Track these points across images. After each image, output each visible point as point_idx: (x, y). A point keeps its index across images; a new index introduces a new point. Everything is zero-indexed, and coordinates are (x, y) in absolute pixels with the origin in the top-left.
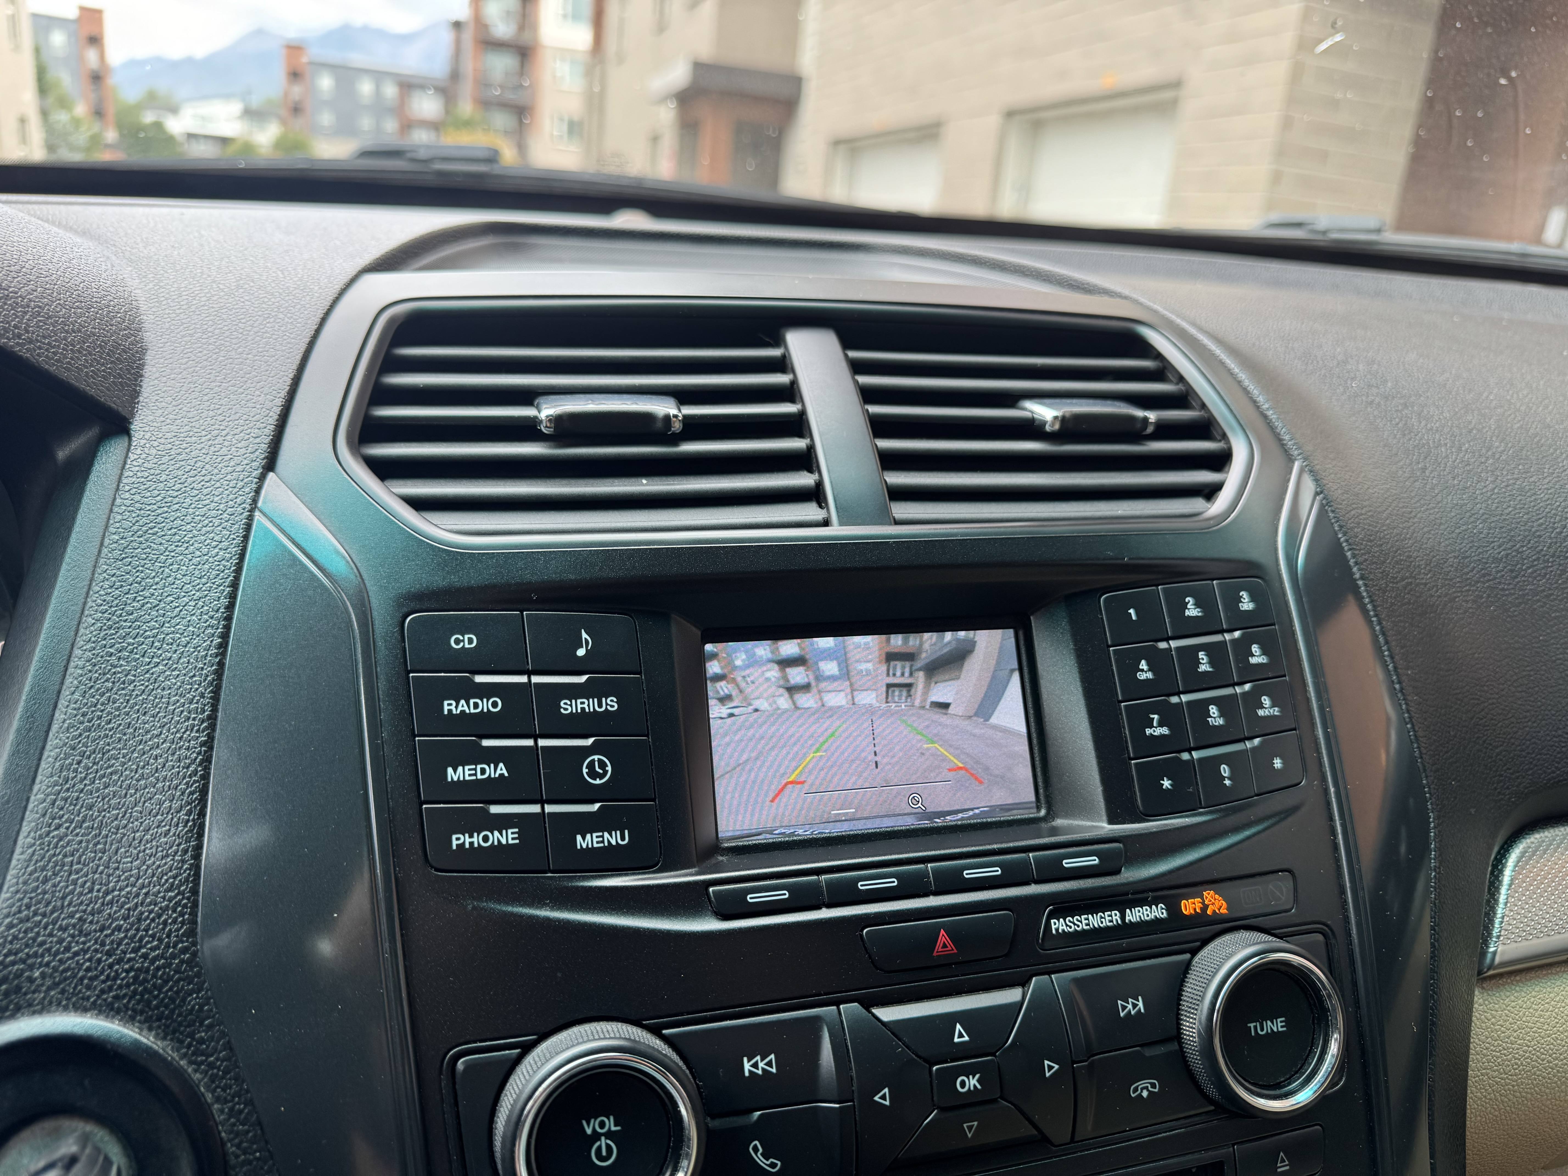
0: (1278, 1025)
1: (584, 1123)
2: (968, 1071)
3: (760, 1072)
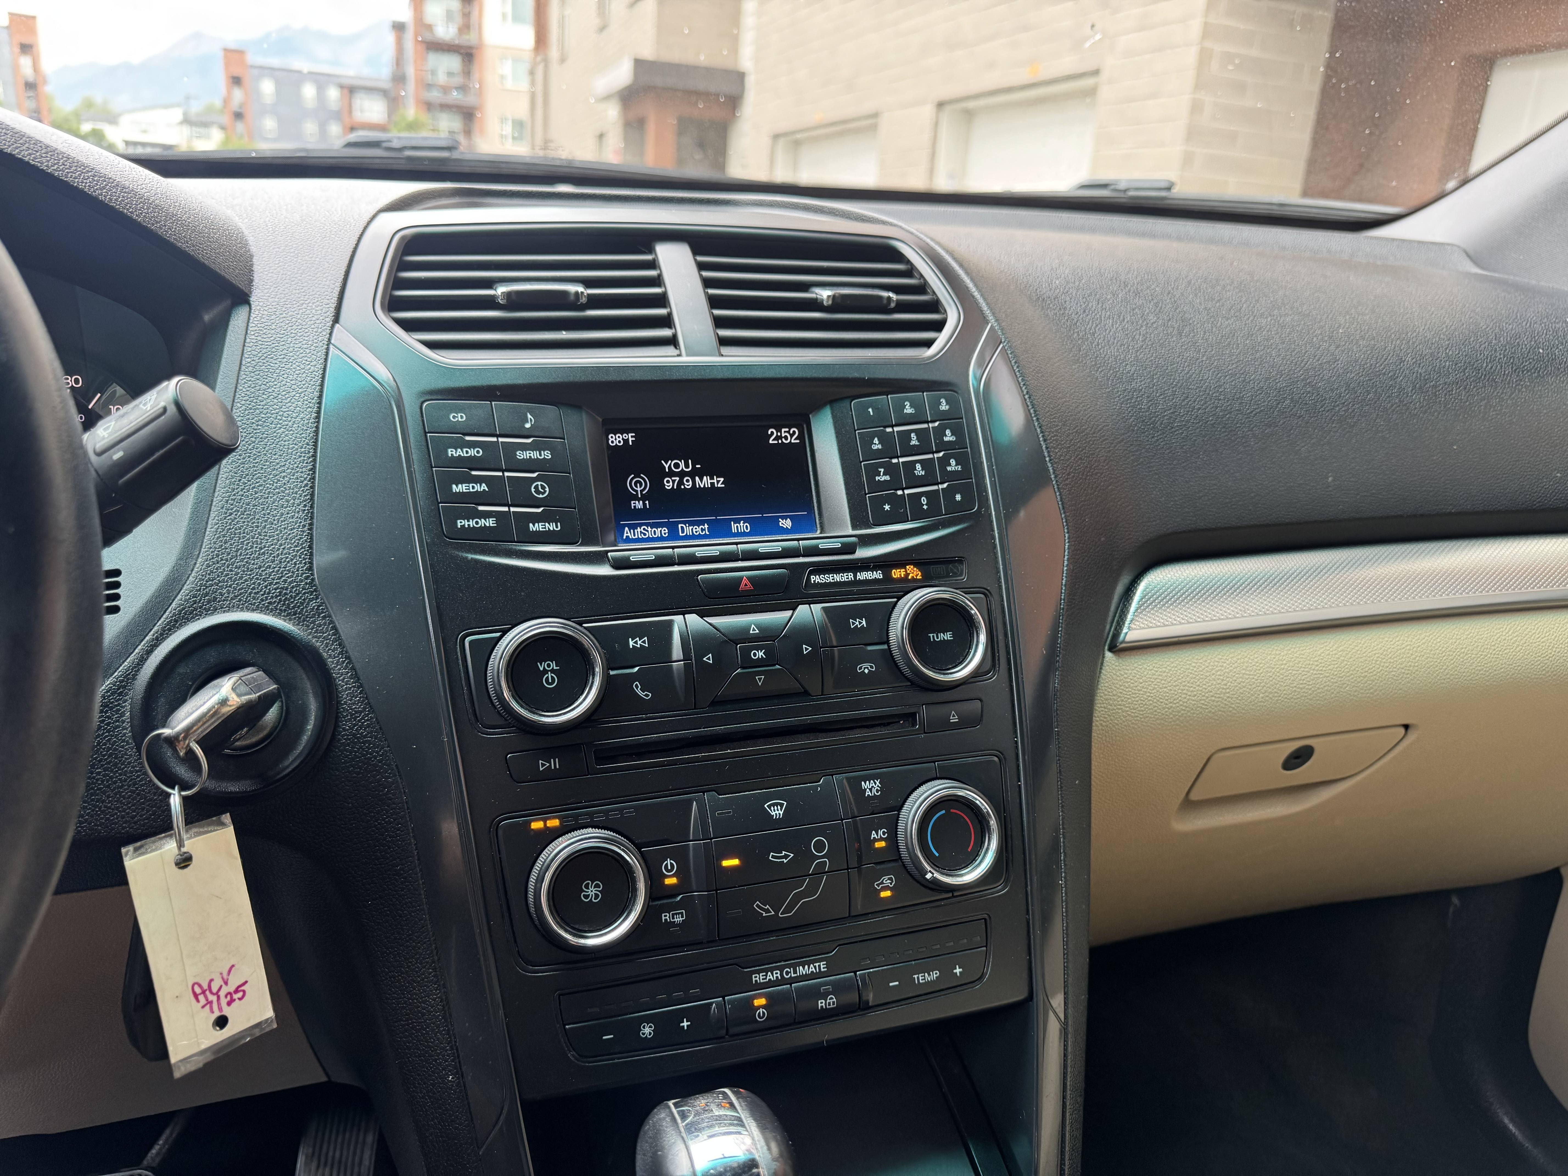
0: (948, 636)
1: (539, 664)
2: (758, 648)
3: (639, 646)
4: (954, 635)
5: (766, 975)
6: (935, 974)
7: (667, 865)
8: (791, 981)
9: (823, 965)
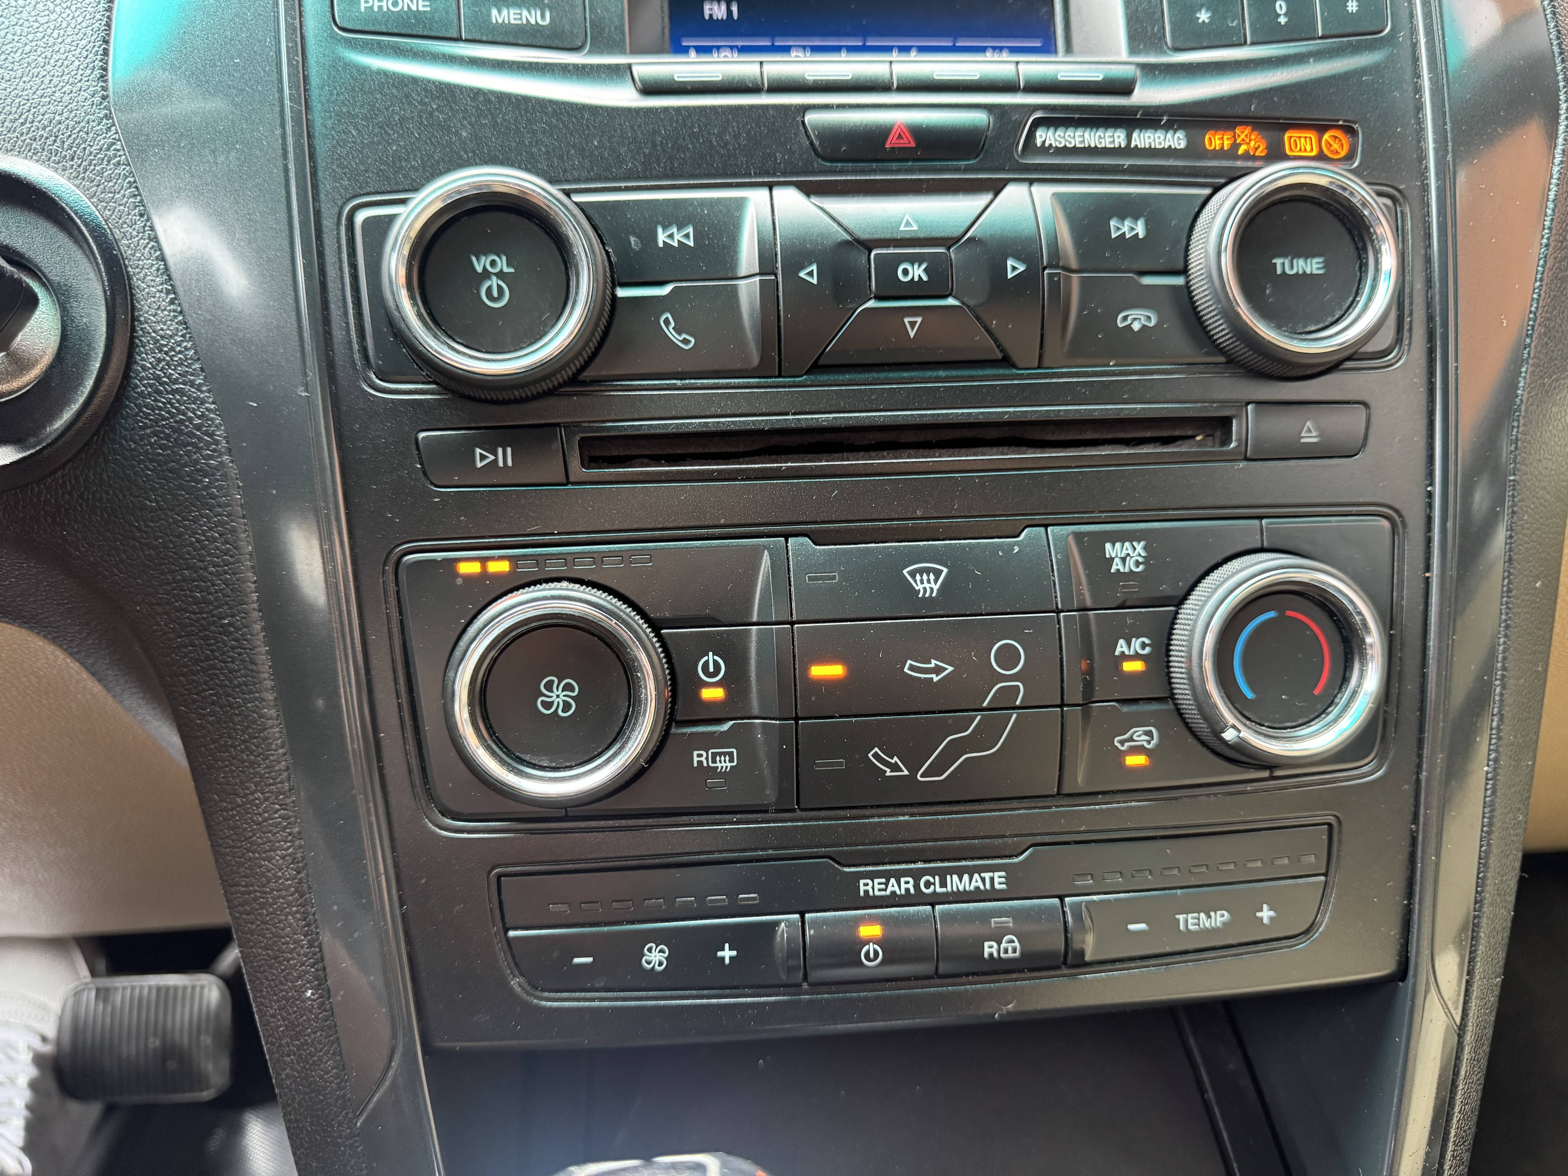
0: (1313, 266)
1: (474, 259)
2: (913, 259)
3: (676, 244)
4: (1327, 265)
5: (887, 884)
6: (1220, 918)
7: (706, 664)
8: (934, 900)
9: (999, 880)
